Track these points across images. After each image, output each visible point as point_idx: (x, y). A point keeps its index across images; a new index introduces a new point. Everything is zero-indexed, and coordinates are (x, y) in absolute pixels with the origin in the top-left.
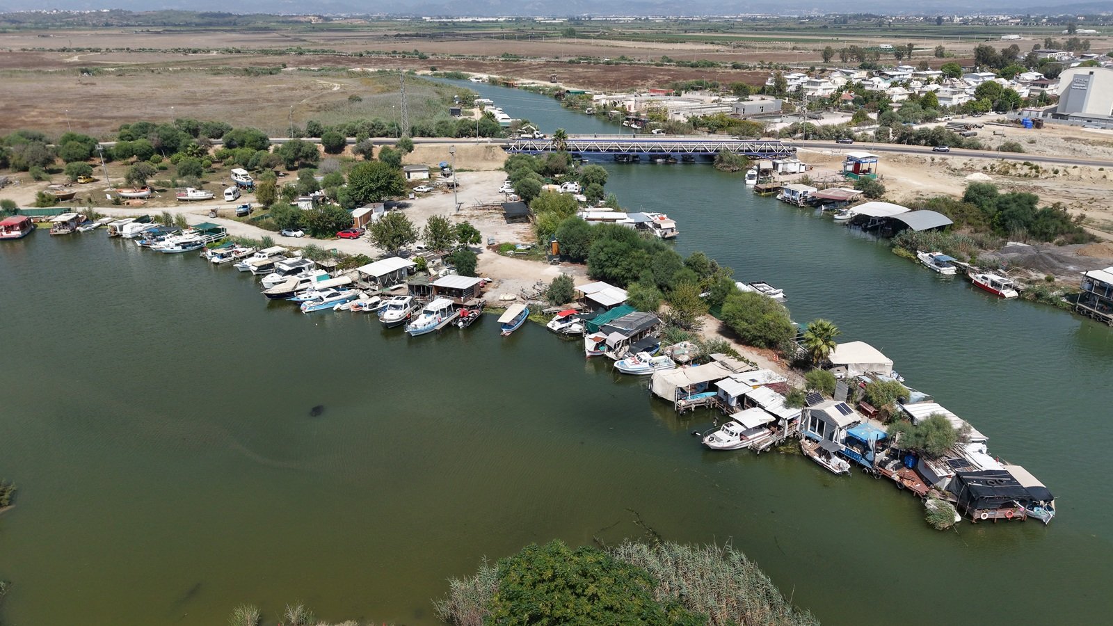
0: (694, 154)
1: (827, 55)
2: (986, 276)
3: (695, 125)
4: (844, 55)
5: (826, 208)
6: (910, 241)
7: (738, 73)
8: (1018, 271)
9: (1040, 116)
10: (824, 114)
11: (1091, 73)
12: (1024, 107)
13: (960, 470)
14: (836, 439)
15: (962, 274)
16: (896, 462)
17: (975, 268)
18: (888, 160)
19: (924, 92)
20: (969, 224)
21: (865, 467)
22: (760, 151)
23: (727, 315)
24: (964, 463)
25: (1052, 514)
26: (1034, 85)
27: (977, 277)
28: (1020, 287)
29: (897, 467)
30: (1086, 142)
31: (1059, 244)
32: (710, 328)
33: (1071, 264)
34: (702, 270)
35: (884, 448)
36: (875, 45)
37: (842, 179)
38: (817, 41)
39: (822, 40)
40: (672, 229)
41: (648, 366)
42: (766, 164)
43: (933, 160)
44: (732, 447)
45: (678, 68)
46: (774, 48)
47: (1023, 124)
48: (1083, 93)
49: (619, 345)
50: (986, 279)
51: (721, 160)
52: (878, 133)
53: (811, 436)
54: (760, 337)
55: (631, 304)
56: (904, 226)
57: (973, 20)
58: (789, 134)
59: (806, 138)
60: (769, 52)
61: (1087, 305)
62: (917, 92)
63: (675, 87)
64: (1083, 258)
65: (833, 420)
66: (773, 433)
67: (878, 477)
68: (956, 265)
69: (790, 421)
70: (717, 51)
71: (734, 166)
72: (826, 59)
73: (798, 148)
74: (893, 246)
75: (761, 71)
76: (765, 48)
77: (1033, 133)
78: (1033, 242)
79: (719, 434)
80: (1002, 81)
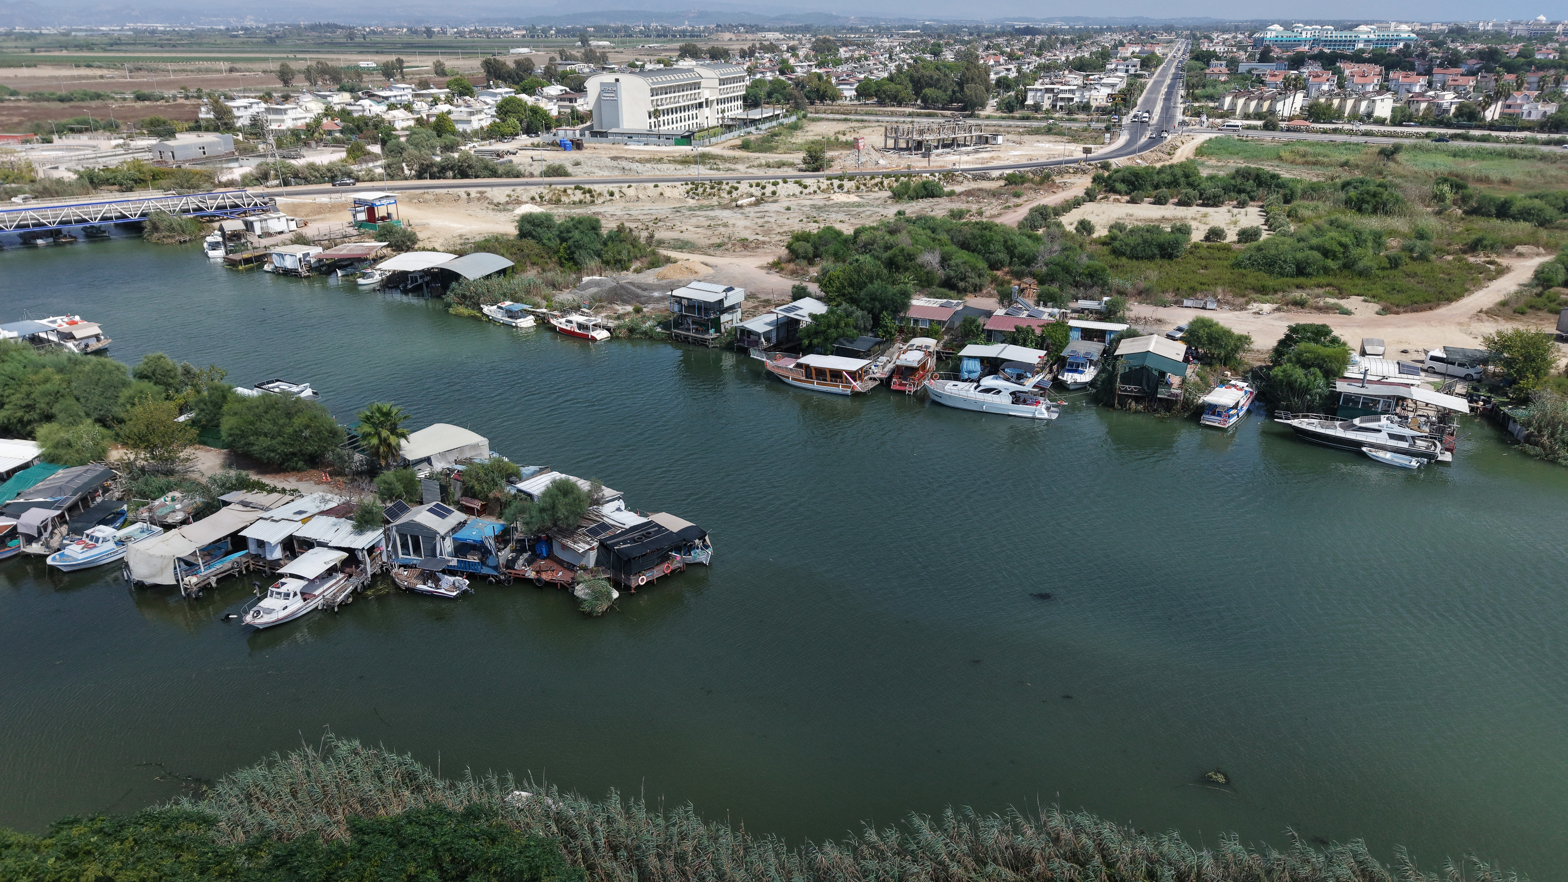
0: (103, 223)
1: (285, 76)
2: (570, 318)
3: (92, 182)
4: (310, 75)
5: (344, 273)
6: (468, 294)
7: (148, 107)
8: (602, 307)
9: (578, 136)
10: (304, 151)
11: (617, 80)
12: (557, 126)
13: (604, 536)
14: (441, 554)
15: (543, 323)
16: (526, 555)
17: (556, 313)
18: (410, 201)
19: (433, 115)
20: (533, 264)
21: (489, 576)
22: (218, 208)
23: (230, 435)
24: (605, 527)
25: (710, 551)
26: (562, 100)
27: (559, 323)
28: (610, 325)
29: (529, 562)
30: (633, 160)
31: (638, 271)
32: (209, 464)
33: (655, 290)
34: (171, 381)
35: (506, 543)
36: (353, 64)
37: (355, 232)
38: (266, 60)
39: (273, 59)
40: (97, 337)
41: (114, 546)
42: (233, 225)
43: (469, 195)
44: (293, 614)
45: (33, 104)
46: (199, 70)
47: (560, 146)
48: (615, 104)
49: (45, 528)
50: (570, 322)
51: (155, 228)
52: (387, 167)
53: (406, 562)
54: (294, 454)
55: (50, 460)
56: (456, 276)
57: (471, 32)
58: (257, 179)
59: (286, 183)
60: (192, 76)
61: (682, 330)
62: (425, 117)
63: (37, 129)
64: (664, 281)
65: (429, 529)
66: (350, 576)
67: (509, 582)
68: (533, 313)
69: (371, 550)
70: (102, 77)
71: (179, 235)
72: (286, 82)
73: (277, 198)
74: (449, 305)
75: (187, 102)
76: (184, 71)
77: (574, 155)
78: (609, 273)
79: (266, 603)
80: (524, 96)
